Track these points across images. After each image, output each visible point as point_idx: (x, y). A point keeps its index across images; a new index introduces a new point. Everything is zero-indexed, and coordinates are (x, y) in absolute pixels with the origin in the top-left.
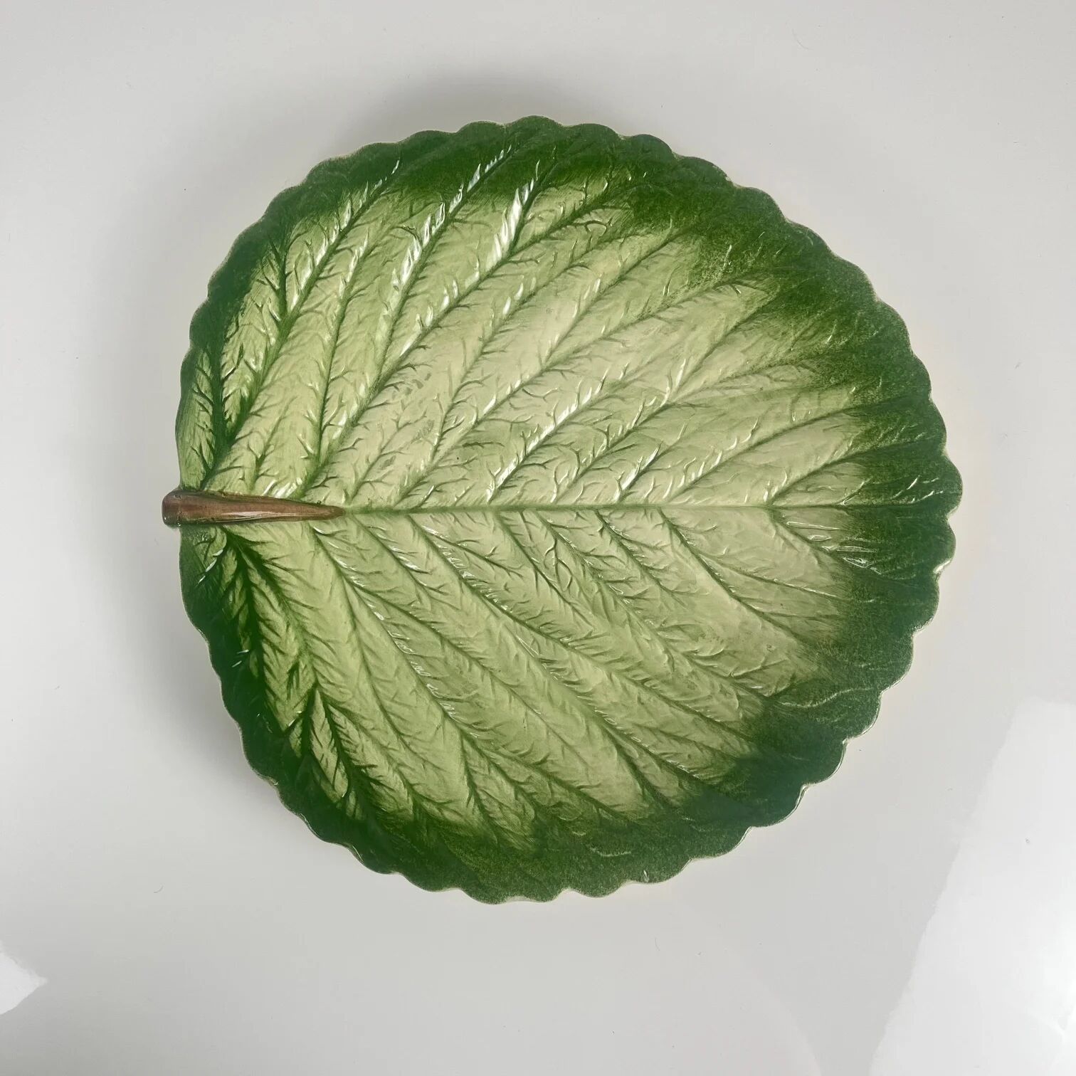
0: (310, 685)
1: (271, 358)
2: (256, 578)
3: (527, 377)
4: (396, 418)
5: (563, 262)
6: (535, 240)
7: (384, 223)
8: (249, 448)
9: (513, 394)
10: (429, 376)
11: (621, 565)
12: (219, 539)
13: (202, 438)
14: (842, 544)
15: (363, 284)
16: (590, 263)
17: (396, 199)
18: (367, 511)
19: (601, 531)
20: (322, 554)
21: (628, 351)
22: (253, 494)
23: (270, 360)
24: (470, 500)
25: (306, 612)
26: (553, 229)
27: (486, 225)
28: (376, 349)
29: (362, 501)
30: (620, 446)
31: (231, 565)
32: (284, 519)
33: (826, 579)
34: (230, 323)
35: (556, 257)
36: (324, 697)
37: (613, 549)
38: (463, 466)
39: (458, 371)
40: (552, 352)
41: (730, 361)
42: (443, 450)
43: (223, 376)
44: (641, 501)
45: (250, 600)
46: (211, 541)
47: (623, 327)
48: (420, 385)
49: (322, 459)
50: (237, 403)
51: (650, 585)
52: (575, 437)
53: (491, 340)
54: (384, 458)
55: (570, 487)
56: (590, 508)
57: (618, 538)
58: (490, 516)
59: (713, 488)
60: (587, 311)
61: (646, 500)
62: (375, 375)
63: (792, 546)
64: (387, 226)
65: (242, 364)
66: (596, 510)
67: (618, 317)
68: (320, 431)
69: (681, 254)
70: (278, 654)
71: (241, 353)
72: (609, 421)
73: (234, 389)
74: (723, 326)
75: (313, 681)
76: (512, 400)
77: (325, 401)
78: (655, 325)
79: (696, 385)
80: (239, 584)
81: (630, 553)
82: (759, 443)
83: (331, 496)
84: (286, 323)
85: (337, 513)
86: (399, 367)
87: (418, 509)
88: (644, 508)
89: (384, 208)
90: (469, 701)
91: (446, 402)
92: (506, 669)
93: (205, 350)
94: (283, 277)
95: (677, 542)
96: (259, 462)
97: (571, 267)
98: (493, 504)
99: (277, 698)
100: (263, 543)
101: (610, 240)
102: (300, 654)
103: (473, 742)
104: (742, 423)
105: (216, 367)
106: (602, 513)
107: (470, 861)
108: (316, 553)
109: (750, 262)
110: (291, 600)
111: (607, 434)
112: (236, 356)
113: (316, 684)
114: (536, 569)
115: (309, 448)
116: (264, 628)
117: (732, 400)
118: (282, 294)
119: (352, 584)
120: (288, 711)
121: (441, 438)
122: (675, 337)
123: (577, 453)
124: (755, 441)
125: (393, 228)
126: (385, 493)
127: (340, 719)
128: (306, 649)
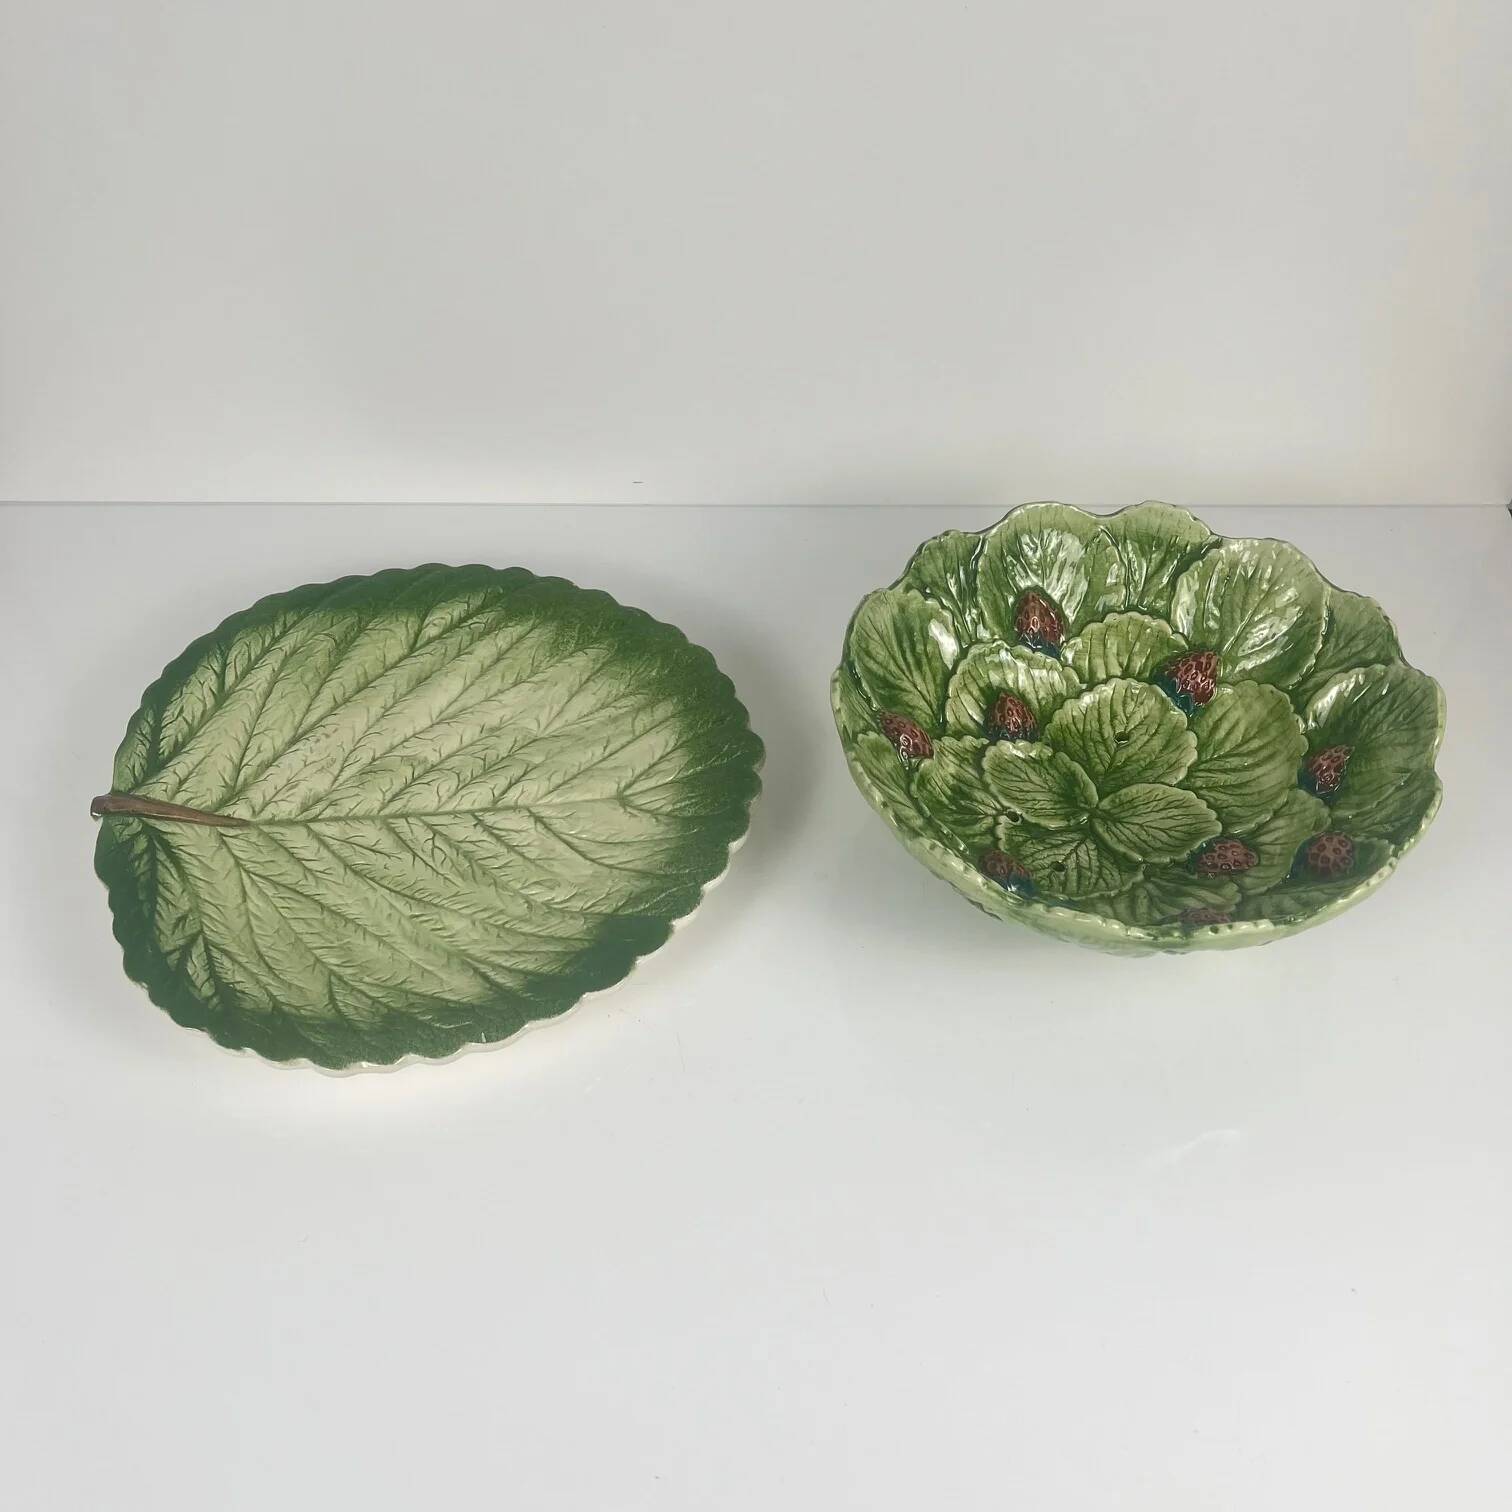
0: (195, 931)
1: (205, 717)
2: (162, 856)
3: (418, 729)
4: (304, 758)
5: (452, 652)
6: (430, 641)
7: (309, 632)
8: (175, 773)
9: (406, 740)
10: (336, 730)
11: (490, 846)
12: (135, 825)
13: (137, 762)
14: (674, 804)
15: (289, 671)
16: (473, 650)
17: (321, 616)
18: (271, 822)
19: (475, 826)
20: (225, 850)
21: (505, 706)
22: (173, 802)
23: (204, 721)
24: (360, 811)
25: (201, 884)
26: (444, 632)
27: (391, 630)
28: (294, 716)
29: (266, 815)
30: (496, 767)
31: (142, 844)
32: (196, 822)
33: (662, 828)
34: (175, 692)
35: (446, 650)
36: (205, 939)
37: (485, 837)
38: (357, 787)
39: (360, 726)
40: (441, 713)
41: (584, 702)
42: (341, 779)
43: (163, 725)
44: (512, 803)
45: (153, 870)
46: (128, 825)
47: (501, 692)
48: (327, 736)
49: (238, 788)
50: (172, 743)
51: (513, 856)
52: (457, 763)
53: (392, 707)
54: (291, 784)
55: (450, 798)
56: (468, 812)
57: (489, 829)
58: (378, 822)
59: (572, 787)
60: (472, 684)
61: (516, 802)
62: (293, 733)
63: (636, 816)
64: (311, 634)
65: (180, 718)
66: (472, 812)
67: (496, 685)
68: (238, 769)
69: (543, 634)
70: (170, 907)
71: (181, 711)
72: (485, 752)
73: (170, 733)
74: (578, 680)
75: (199, 928)
76: (405, 744)
77: (246, 749)
78: (525, 687)
79: (557, 724)
80: (146, 857)
81: (498, 838)
82: (611, 755)
83: (241, 811)
84: (222, 696)
85: (243, 824)
86: (312, 728)
87: (315, 819)
88: (515, 808)
89: (310, 621)
90: (341, 947)
91: (348, 747)
92: (378, 925)
93: (152, 708)
94: (224, 666)
95: (540, 827)
96: (182, 782)
97: (459, 655)
98: (382, 813)
99: (161, 932)
100: (174, 834)
101: (488, 633)
102: (191, 910)
103: (340, 978)
104: (594, 742)
105: (158, 719)
106: (476, 814)
107: (319, 1040)
108: (220, 848)
109: (594, 633)
110: (192, 875)
111: (484, 760)
112: (176, 713)
113: (201, 931)
114: (415, 855)
115: (228, 781)
116: (161, 888)
117: (588, 729)
118: (221, 677)
119: (247, 872)
120: (170, 941)
121: (341, 771)
122: (541, 692)
123: (458, 775)
124: (606, 754)
125: (315, 635)
126: (287, 808)
127: (215, 954)
128: (196, 909)
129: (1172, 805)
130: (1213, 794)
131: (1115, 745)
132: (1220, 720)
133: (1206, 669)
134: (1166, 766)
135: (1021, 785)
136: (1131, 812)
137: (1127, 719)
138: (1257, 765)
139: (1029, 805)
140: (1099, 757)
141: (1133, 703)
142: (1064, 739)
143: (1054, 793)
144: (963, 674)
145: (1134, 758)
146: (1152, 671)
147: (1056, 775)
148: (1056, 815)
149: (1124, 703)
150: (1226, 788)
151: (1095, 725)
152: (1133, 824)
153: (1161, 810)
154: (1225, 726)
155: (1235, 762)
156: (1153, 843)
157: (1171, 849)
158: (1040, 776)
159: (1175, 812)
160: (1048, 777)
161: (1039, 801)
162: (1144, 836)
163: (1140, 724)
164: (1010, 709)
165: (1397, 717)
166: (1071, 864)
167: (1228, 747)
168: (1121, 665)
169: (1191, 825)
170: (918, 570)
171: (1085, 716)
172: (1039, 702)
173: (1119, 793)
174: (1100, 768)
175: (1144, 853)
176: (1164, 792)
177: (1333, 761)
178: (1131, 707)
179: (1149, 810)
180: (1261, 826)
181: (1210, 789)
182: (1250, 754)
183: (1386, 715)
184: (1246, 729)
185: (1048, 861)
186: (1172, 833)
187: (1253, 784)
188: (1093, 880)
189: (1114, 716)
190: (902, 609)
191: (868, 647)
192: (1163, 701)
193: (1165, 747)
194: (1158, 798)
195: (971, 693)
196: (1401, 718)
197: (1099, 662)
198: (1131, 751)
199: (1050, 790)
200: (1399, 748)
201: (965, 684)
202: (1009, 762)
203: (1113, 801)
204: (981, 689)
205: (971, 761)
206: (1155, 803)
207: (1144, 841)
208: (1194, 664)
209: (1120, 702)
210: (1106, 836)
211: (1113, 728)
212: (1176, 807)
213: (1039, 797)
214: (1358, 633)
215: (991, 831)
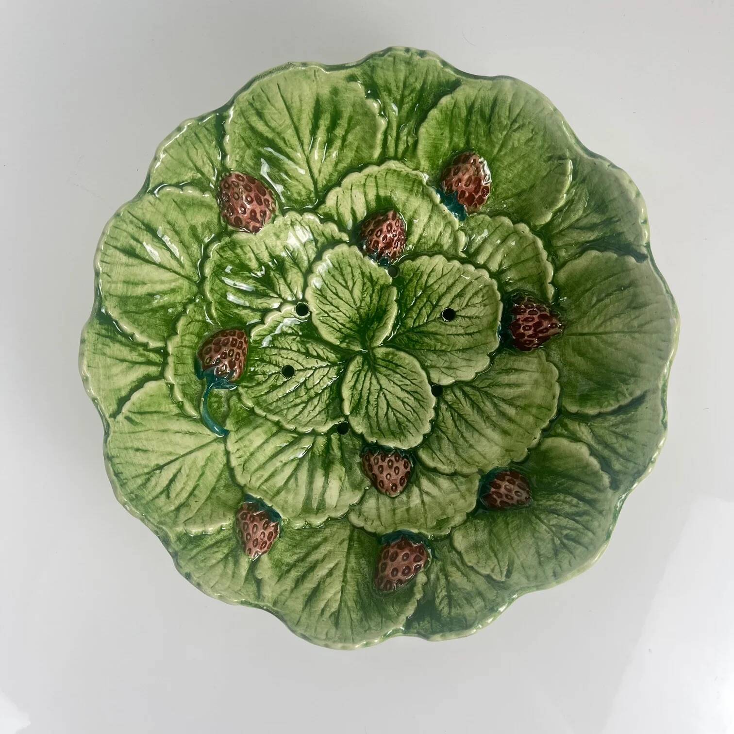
129: (416, 395)
130: (448, 415)
131: (438, 316)
132: (516, 370)
133: (541, 331)
134: (446, 365)
135: (341, 289)
136: (389, 372)
137: (467, 305)
138: (494, 426)
139: (328, 308)
140: (419, 314)
141: (480, 299)
142: (411, 280)
143: (359, 313)
144: (368, 176)
145: (439, 337)
146: (514, 291)
147: (375, 302)
148: (340, 331)
149: (476, 293)
150: (460, 417)
151: (443, 289)
152: (378, 382)
153: (406, 391)
154: (513, 378)
155: (488, 407)
156: (371, 408)
157: (375, 425)
158: (363, 293)
159: (411, 401)
160: (368, 299)
161: (340, 311)
162: (372, 399)
163: (470, 318)
164: (381, 231)
165: (566, 528)
166: (300, 378)
167: (498, 392)
168: (500, 265)
169: (409, 421)
170: (373, 68)
171: (443, 276)
172: (420, 239)
173: (397, 352)
174: (410, 323)
175: (355, 410)
176: (421, 382)
177: (506, 496)
178: (477, 300)
179: (399, 383)
180: (435, 470)
181: (450, 407)
182: (503, 414)
183: (567, 516)
184: (519, 397)
185: (286, 363)
186: (391, 414)
187: (476, 435)
188: (298, 401)
189: (460, 295)
190: (335, 92)
191: (263, 109)
192: (496, 319)
193: (464, 350)
194: (413, 381)
195: (365, 194)
196: (565, 532)
197: (489, 249)
198: (442, 330)
199: (358, 309)
200: (533, 551)
201: (364, 185)
202: (350, 265)
203: (387, 354)
204: (378, 197)
205: (319, 245)
206: (408, 382)
207: (368, 402)
208: (537, 320)
209: (474, 291)
210: (349, 375)
211: (452, 302)
212: (415, 398)
213: (344, 307)
214: (632, 440)
215: (265, 312)
